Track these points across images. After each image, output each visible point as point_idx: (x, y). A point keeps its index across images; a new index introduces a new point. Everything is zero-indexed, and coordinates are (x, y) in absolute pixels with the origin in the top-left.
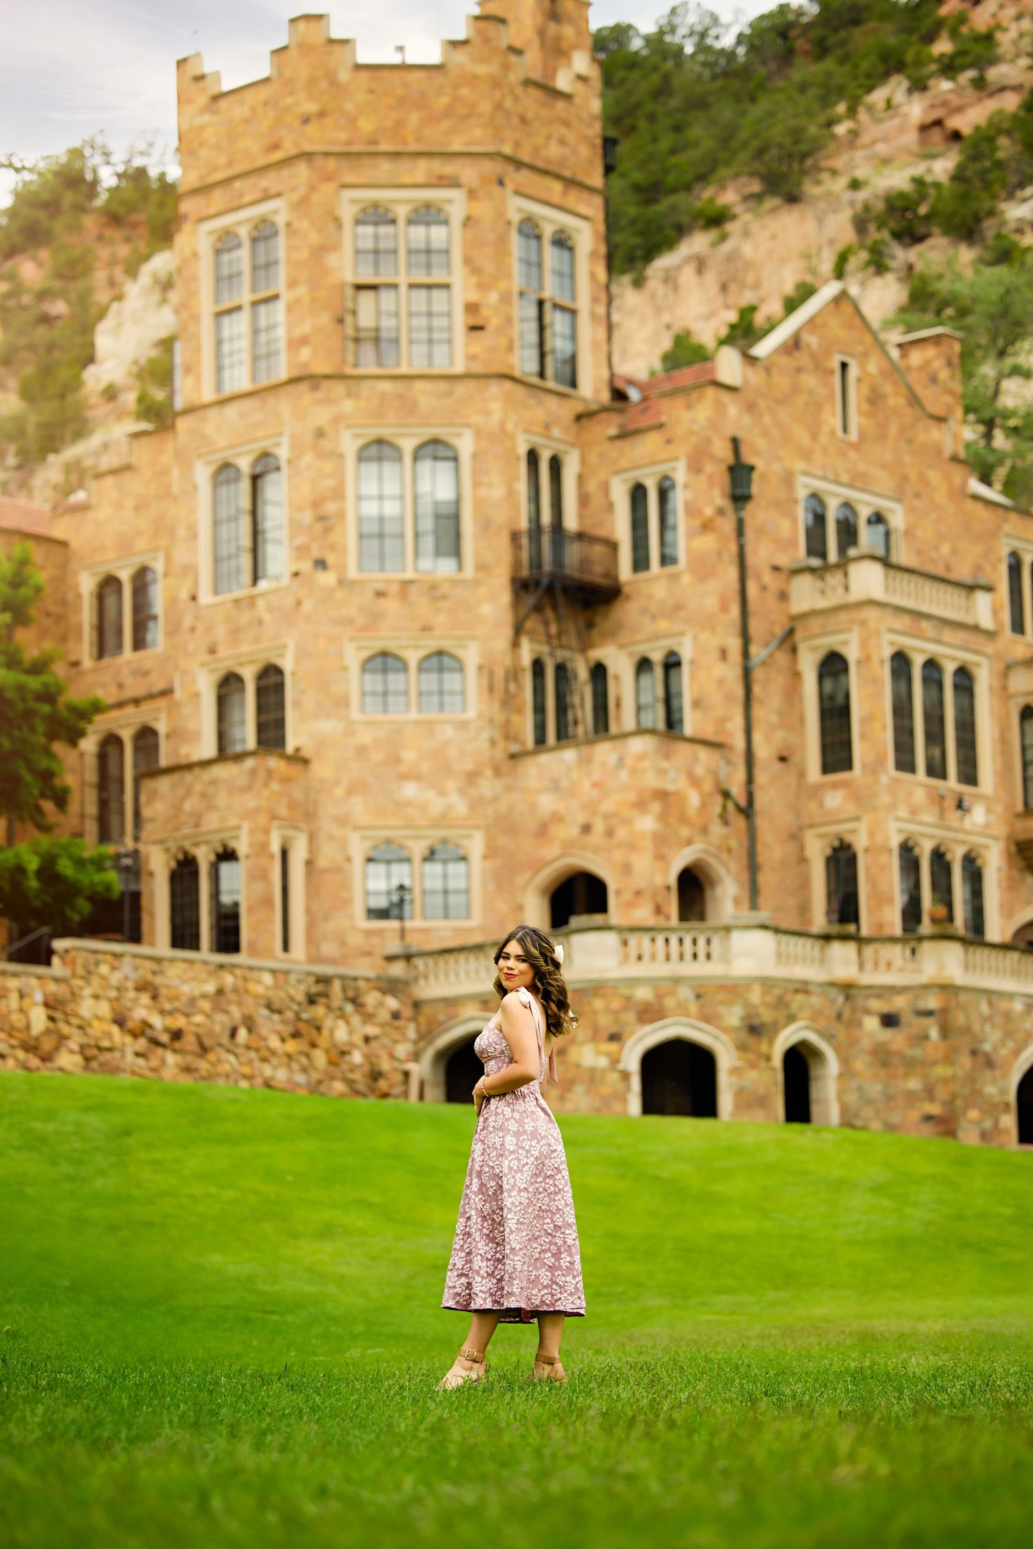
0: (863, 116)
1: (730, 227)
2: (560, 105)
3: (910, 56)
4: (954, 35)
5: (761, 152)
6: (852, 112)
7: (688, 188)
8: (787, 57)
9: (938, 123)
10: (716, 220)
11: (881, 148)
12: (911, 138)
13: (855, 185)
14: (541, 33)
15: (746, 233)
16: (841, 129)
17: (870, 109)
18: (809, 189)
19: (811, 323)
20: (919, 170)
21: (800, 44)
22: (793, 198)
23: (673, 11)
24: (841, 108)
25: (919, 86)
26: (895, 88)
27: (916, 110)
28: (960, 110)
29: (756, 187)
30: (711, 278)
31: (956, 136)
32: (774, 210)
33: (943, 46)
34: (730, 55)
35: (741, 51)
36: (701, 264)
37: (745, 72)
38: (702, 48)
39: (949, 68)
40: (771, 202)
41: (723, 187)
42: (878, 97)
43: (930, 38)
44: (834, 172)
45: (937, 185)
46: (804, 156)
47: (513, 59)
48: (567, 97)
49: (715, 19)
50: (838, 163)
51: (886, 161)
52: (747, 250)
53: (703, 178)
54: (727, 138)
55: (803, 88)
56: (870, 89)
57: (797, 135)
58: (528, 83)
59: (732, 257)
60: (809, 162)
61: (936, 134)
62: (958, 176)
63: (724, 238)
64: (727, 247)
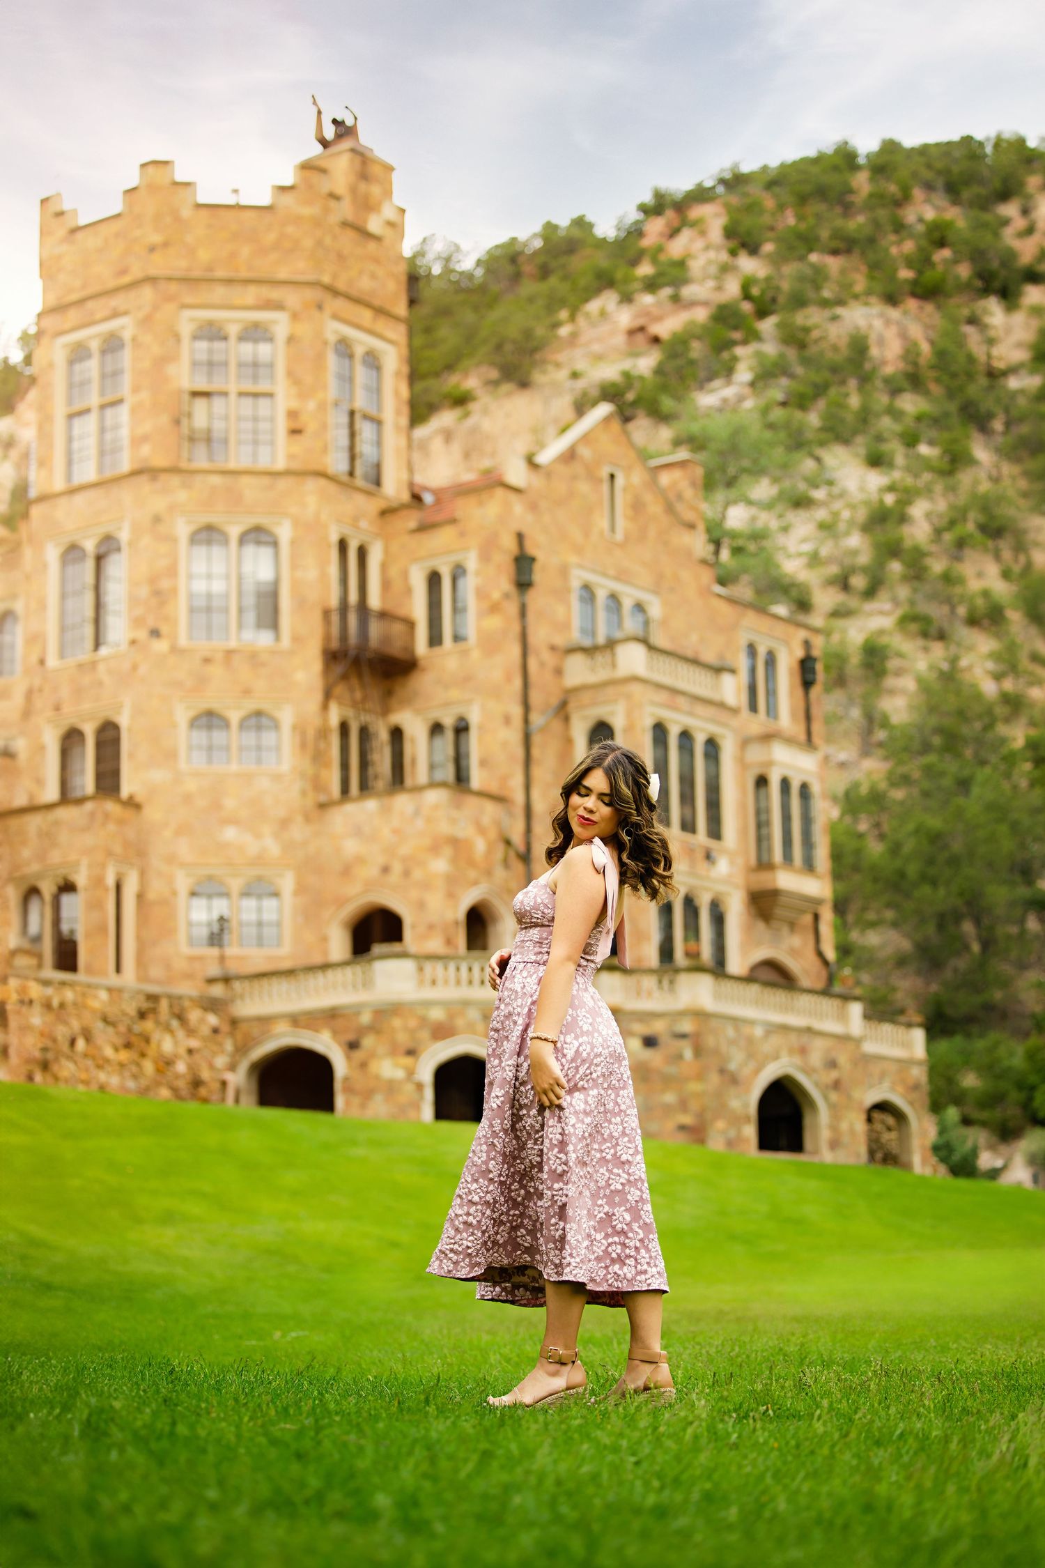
0: (581, 321)
1: (473, 406)
2: (372, 246)
3: (619, 275)
4: (654, 261)
5: (499, 347)
6: (572, 318)
7: (437, 374)
8: (516, 277)
9: (642, 329)
10: (461, 400)
11: (596, 348)
12: (620, 340)
13: (575, 375)
14: (353, 190)
15: (485, 412)
16: (564, 331)
17: (587, 315)
18: (538, 377)
19: (586, 438)
20: (627, 365)
21: (527, 269)
22: (524, 384)
23: (425, 240)
24: (564, 314)
25: (627, 299)
26: (608, 300)
27: (625, 318)
28: (659, 319)
29: (494, 374)
30: (456, 448)
31: (656, 340)
32: (509, 394)
33: (645, 269)
34: (470, 276)
35: (479, 272)
36: (448, 436)
37: (482, 289)
38: (448, 270)
39: (651, 285)
40: (506, 387)
41: (466, 374)
42: (593, 306)
43: (635, 262)
44: (558, 365)
45: (641, 378)
46: (534, 350)
47: (333, 204)
48: (377, 239)
49: (457, 248)
50: (562, 357)
51: (599, 358)
52: (487, 425)
53: (450, 367)
54: (470, 336)
55: (531, 300)
56: (587, 300)
57: (528, 334)
58: (345, 224)
59: (474, 430)
60: (538, 356)
61: (640, 338)
62: (659, 371)
63: (467, 415)
64: (470, 422)
